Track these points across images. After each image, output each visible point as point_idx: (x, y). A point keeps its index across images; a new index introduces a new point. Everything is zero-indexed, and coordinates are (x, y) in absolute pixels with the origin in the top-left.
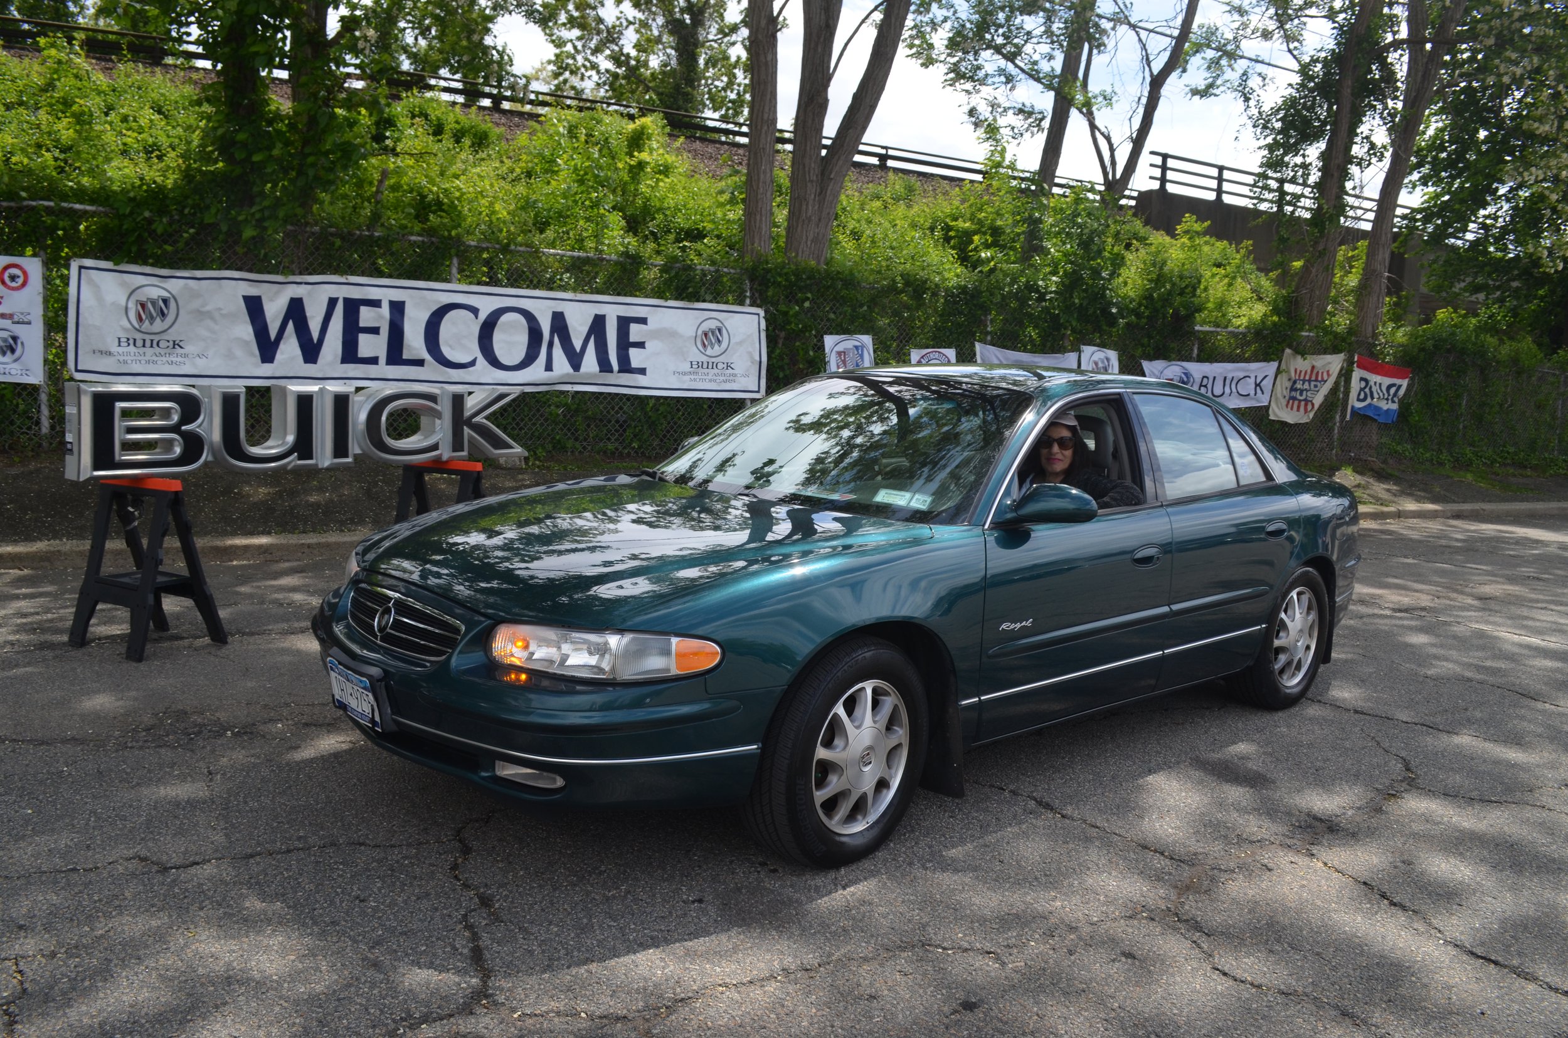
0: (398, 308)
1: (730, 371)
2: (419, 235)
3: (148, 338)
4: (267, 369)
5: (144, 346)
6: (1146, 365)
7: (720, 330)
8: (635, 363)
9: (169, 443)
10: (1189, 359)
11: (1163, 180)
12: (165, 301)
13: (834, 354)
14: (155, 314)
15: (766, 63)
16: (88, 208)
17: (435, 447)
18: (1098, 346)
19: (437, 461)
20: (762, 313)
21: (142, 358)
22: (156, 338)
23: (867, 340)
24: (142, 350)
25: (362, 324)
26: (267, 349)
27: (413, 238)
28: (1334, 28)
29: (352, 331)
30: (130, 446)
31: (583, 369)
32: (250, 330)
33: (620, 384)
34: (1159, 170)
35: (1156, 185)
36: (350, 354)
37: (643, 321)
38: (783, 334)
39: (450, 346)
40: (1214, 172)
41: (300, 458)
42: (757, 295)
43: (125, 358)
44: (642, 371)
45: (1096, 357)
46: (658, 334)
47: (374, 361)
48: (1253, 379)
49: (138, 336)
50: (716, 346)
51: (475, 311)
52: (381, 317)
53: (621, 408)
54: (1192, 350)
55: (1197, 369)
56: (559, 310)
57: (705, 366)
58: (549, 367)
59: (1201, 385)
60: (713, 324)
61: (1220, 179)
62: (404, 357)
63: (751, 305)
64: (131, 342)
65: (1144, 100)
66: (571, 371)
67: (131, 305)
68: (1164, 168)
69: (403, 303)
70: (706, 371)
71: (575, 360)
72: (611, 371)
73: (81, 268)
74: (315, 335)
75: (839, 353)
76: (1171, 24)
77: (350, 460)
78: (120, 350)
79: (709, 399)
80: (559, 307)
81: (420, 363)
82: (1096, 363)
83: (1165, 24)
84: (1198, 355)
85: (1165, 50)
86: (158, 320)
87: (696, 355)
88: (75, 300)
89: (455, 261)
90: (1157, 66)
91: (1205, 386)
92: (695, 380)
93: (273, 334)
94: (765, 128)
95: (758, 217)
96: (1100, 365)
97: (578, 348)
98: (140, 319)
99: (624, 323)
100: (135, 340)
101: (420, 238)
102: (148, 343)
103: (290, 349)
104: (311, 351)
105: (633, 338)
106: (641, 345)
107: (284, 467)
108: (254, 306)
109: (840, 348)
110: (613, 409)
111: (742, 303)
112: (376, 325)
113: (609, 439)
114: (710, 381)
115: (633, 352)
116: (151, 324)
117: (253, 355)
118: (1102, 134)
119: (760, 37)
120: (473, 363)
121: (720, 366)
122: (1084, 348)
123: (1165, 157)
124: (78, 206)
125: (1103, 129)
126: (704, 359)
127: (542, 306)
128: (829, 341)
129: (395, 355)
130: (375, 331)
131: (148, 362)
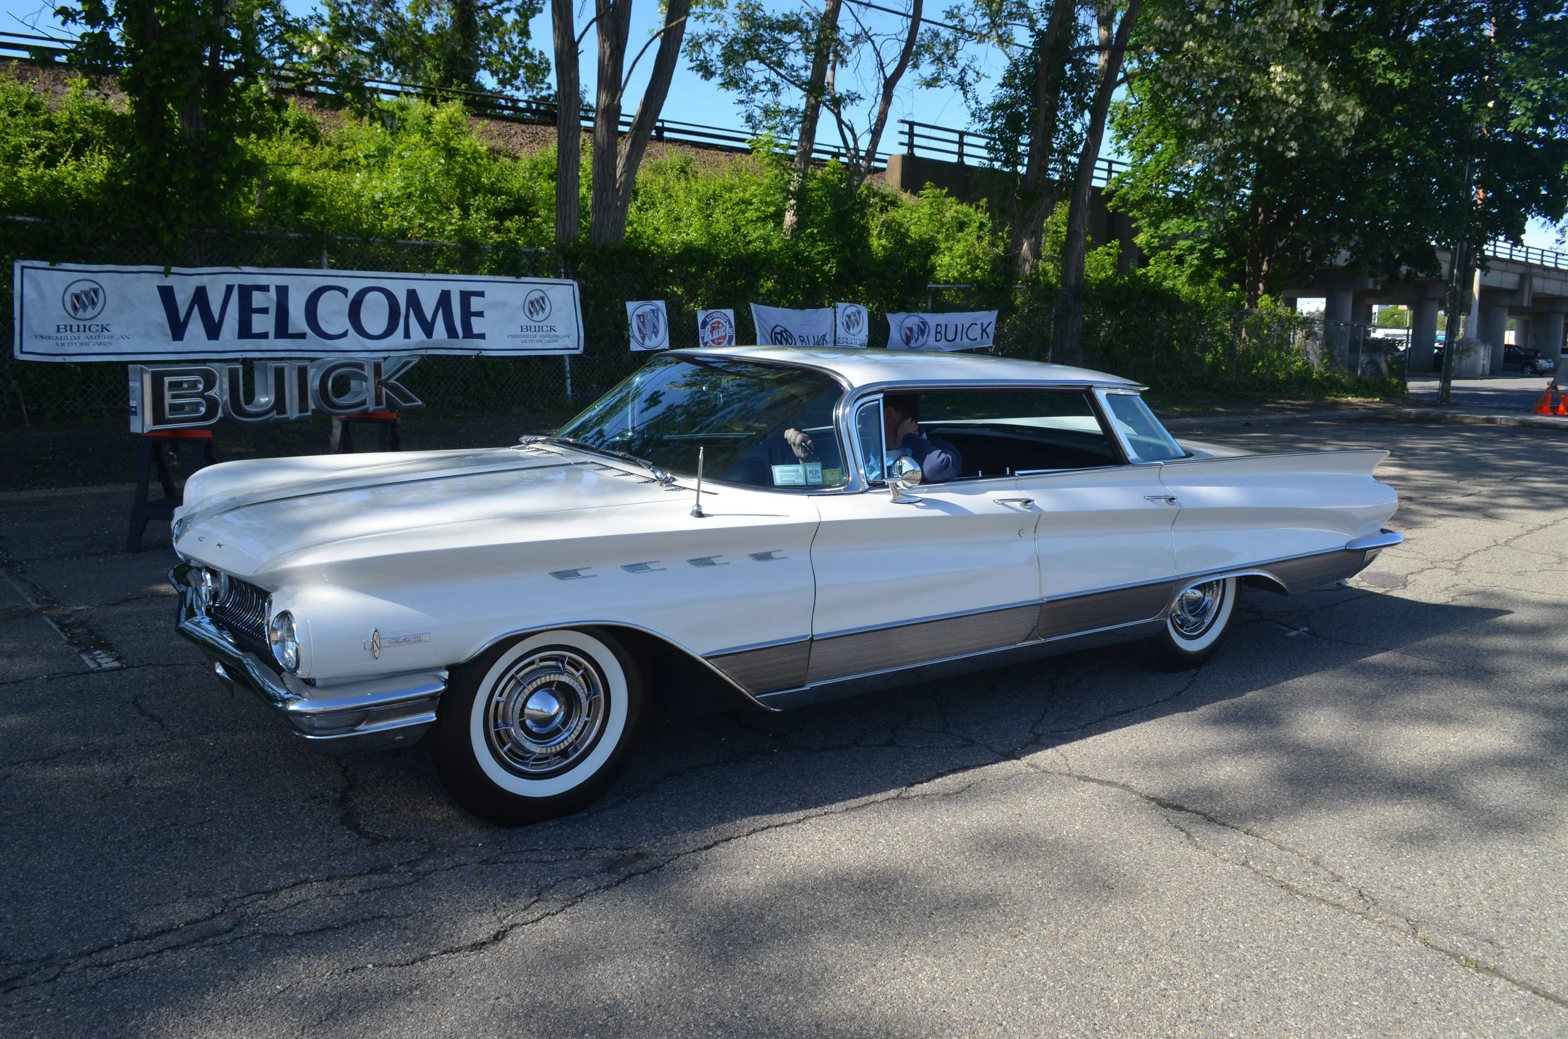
0: (282, 291)
1: (553, 333)
2: (296, 232)
3: (81, 323)
4: (177, 346)
5: (78, 331)
6: (890, 317)
7: (543, 299)
8: (476, 331)
9: (198, 404)
10: (925, 311)
11: (911, 146)
12: (96, 292)
13: (635, 316)
14: (87, 303)
15: (571, 79)
16: (29, 219)
17: (364, 403)
18: (850, 302)
19: (365, 413)
20: (576, 284)
21: (77, 341)
22: (88, 323)
23: (661, 304)
24: (76, 334)
25: (255, 305)
26: (178, 330)
27: (291, 235)
28: (1030, 36)
29: (246, 311)
30: (175, 408)
31: (435, 336)
32: (164, 314)
33: (463, 347)
34: (907, 136)
35: (904, 150)
36: (245, 330)
37: (481, 294)
38: (593, 302)
39: (326, 321)
40: (956, 137)
41: (278, 414)
42: (569, 271)
43: (63, 342)
44: (482, 336)
45: (848, 311)
46: (494, 305)
47: (265, 336)
48: (979, 325)
49: (74, 323)
50: (541, 312)
51: (345, 291)
52: (269, 299)
53: (464, 368)
54: (927, 303)
55: (932, 319)
56: (412, 288)
57: (533, 329)
58: (407, 335)
59: (937, 333)
60: (537, 295)
61: (961, 144)
62: (290, 331)
63: (567, 277)
64: (68, 328)
65: (879, 99)
66: (425, 338)
67: (68, 298)
68: (911, 135)
69: (287, 287)
70: (534, 333)
71: (428, 329)
72: (457, 337)
73: (23, 268)
74: (216, 317)
75: (639, 316)
76: (900, 37)
77: (310, 413)
78: (59, 335)
79: (535, 357)
80: (413, 285)
81: (302, 336)
82: (849, 317)
83: (894, 37)
84: (932, 307)
85: (894, 59)
86: (90, 308)
87: (525, 321)
88: (19, 294)
89: (325, 253)
90: (889, 71)
91: (940, 333)
92: (525, 341)
93: (182, 317)
94: (571, 133)
95: (568, 207)
96: (853, 318)
97: (429, 319)
98: (75, 308)
99: (466, 296)
100: (71, 326)
101: (297, 235)
102: (82, 328)
103: (196, 328)
104: (213, 330)
105: (473, 309)
106: (480, 314)
107: (267, 420)
108: (167, 295)
109: (639, 312)
110: (458, 368)
111: (558, 276)
112: (266, 306)
113: (456, 394)
114: (538, 341)
115: (474, 320)
116: (84, 311)
117: (166, 335)
118: (847, 126)
119: (564, 58)
120: (345, 334)
121: (545, 329)
122: (838, 304)
123: (912, 124)
124: (19, 218)
125: (848, 123)
126: (532, 324)
127: (399, 285)
128: (630, 306)
129: (282, 330)
130: (265, 311)
131: (82, 344)
